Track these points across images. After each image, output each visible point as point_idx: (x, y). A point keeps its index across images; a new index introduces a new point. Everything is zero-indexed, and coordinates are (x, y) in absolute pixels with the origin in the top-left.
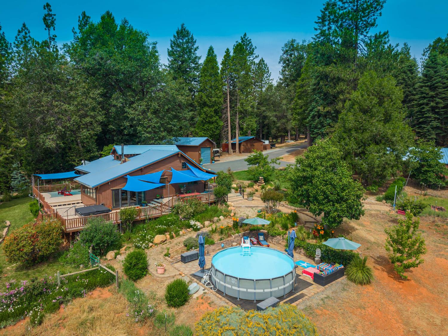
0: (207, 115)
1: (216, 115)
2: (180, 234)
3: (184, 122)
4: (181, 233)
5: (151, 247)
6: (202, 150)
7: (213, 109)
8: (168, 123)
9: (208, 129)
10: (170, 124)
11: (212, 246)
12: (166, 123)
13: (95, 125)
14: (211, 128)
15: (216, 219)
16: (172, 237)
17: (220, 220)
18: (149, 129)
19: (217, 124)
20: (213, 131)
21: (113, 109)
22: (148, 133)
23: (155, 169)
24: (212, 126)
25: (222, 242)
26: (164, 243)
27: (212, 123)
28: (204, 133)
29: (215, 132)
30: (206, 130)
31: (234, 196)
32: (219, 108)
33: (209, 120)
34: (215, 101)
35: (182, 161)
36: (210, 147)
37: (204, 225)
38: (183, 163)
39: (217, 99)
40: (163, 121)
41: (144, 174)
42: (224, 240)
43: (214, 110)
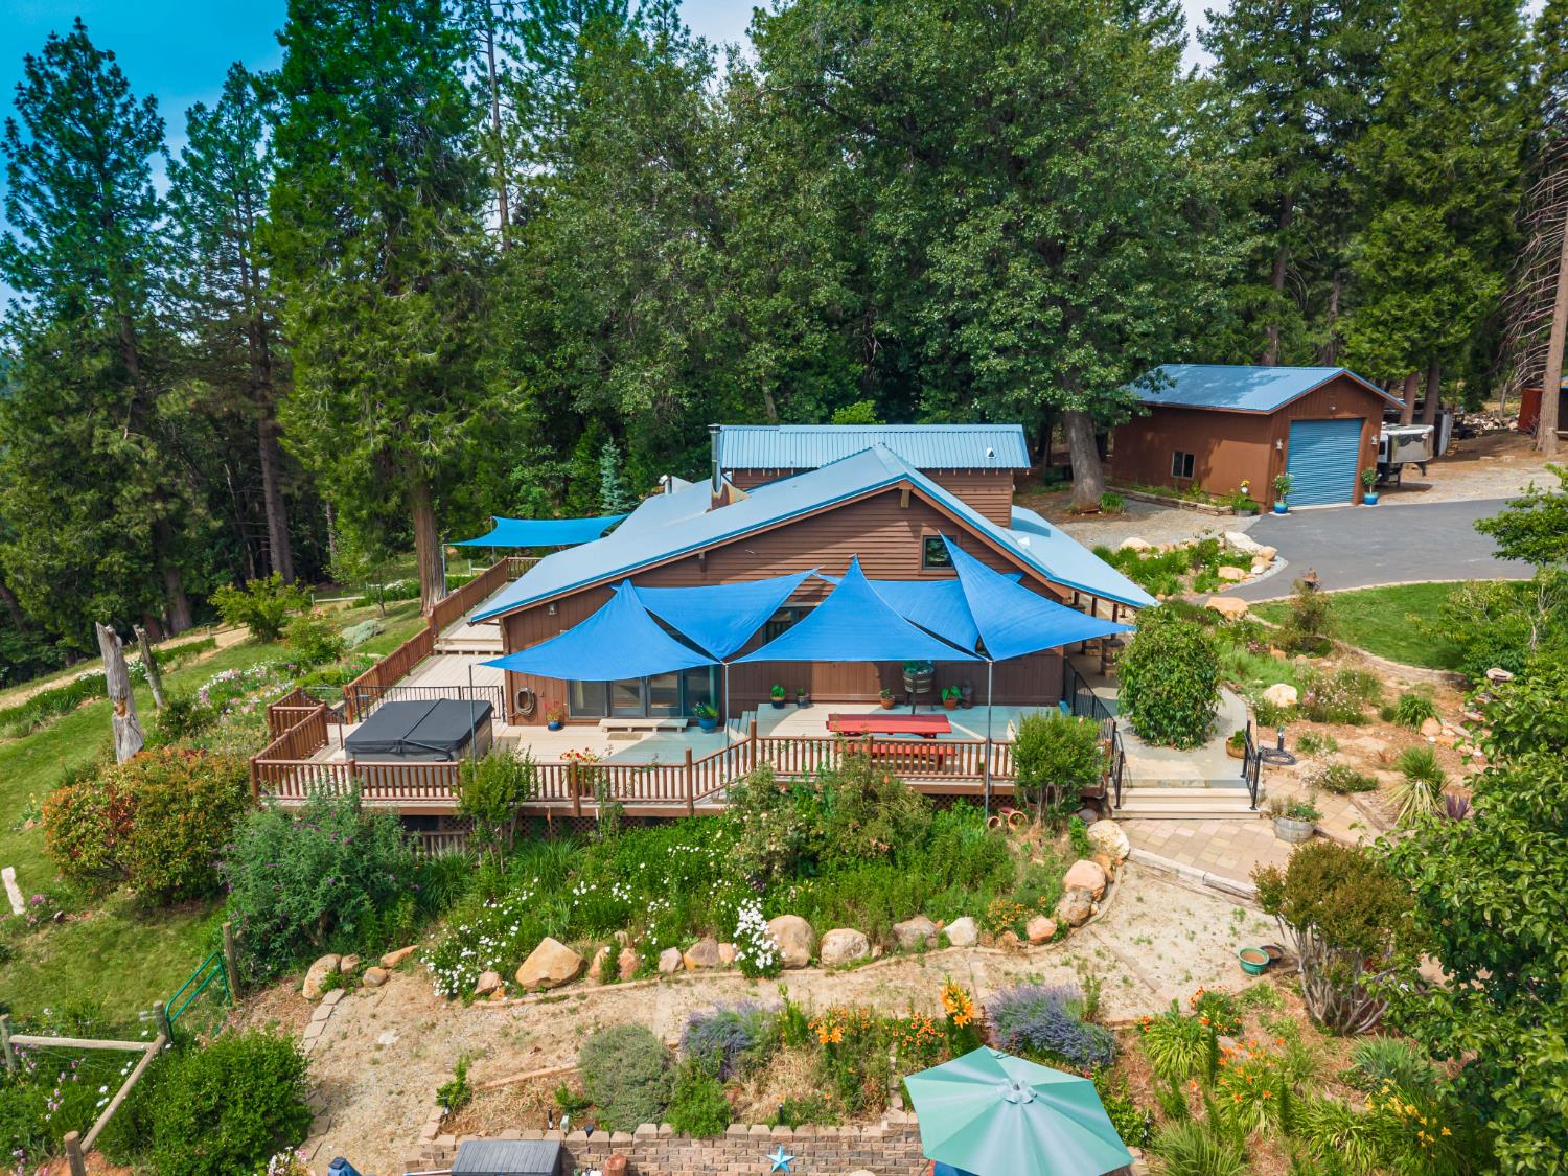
0: (1399, 247)
1: (1459, 241)
2: (662, 967)
3: (1205, 290)
4: (669, 958)
5: (487, 994)
6: (1298, 434)
7: (1441, 212)
8: (1105, 303)
9: (1397, 319)
10: (1120, 308)
11: (696, 1144)
12: (1097, 301)
13: (802, 324)
14: (1415, 313)
15: (916, 927)
16: (612, 972)
17: (944, 942)
18: (1008, 338)
19: (1459, 291)
20: (1423, 328)
21: (882, 255)
22: (1002, 351)
23: (773, 561)
24: (1421, 303)
25: (777, 1142)
26: (551, 994)
27: (1429, 285)
28: (1371, 341)
29: (1438, 333)
30: (1385, 323)
31: (1190, 784)
32: (1480, 200)
33: (1409, 273)
34: (1459, 163)
35: (927, 531)
36: (1362, 420)
37: (816, 951)
38: (928, 541)
39: (1471, 153)
40: (1079, 296)
41: (717, 582)
42: (801, 1131)
43: (1448, 218)
